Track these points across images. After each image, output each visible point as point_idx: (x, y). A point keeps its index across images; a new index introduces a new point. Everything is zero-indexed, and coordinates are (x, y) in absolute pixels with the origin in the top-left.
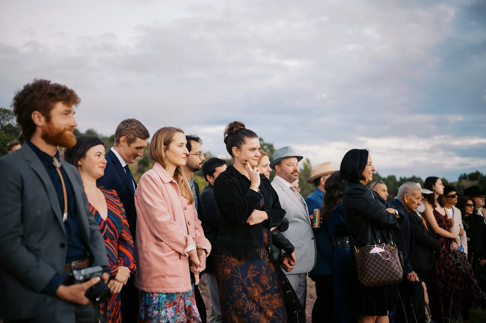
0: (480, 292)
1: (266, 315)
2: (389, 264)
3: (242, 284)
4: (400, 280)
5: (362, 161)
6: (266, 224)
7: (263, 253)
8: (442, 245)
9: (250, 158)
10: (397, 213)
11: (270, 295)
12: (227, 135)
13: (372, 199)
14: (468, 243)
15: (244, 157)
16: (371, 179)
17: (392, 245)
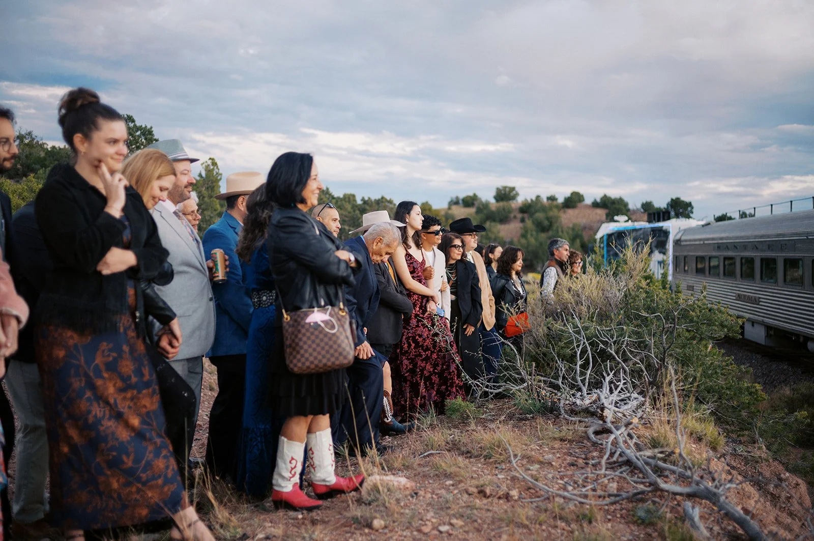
0: (463, 374)
1: (127, 425)
2: (334, 338)
3: (86, 375)
4: (349, 363)
5: (302, 173)
6: (132, 272)
7: (124, 322)
8: (415, 305)
9: (106, 155)
10: (353, 258)
11: (135, 392)
12: (63, 111)
13: (315, 236)
14: (453, 303)
15: (95, 154)
16: (316, 202)
17: (340, 309)
